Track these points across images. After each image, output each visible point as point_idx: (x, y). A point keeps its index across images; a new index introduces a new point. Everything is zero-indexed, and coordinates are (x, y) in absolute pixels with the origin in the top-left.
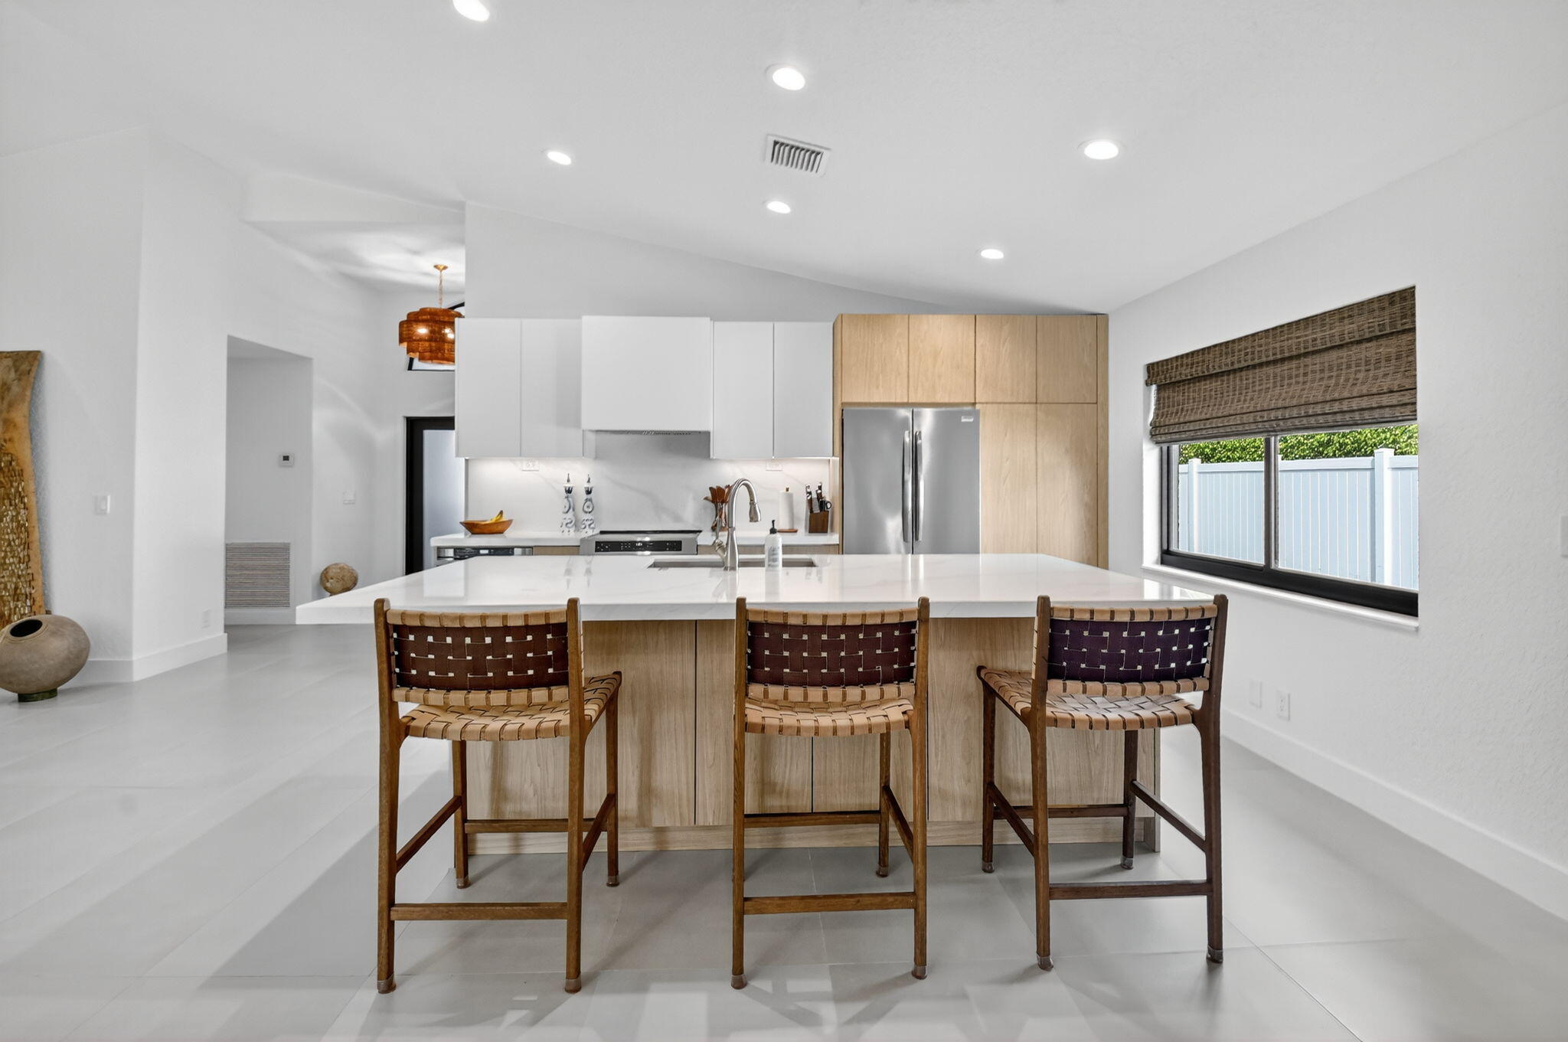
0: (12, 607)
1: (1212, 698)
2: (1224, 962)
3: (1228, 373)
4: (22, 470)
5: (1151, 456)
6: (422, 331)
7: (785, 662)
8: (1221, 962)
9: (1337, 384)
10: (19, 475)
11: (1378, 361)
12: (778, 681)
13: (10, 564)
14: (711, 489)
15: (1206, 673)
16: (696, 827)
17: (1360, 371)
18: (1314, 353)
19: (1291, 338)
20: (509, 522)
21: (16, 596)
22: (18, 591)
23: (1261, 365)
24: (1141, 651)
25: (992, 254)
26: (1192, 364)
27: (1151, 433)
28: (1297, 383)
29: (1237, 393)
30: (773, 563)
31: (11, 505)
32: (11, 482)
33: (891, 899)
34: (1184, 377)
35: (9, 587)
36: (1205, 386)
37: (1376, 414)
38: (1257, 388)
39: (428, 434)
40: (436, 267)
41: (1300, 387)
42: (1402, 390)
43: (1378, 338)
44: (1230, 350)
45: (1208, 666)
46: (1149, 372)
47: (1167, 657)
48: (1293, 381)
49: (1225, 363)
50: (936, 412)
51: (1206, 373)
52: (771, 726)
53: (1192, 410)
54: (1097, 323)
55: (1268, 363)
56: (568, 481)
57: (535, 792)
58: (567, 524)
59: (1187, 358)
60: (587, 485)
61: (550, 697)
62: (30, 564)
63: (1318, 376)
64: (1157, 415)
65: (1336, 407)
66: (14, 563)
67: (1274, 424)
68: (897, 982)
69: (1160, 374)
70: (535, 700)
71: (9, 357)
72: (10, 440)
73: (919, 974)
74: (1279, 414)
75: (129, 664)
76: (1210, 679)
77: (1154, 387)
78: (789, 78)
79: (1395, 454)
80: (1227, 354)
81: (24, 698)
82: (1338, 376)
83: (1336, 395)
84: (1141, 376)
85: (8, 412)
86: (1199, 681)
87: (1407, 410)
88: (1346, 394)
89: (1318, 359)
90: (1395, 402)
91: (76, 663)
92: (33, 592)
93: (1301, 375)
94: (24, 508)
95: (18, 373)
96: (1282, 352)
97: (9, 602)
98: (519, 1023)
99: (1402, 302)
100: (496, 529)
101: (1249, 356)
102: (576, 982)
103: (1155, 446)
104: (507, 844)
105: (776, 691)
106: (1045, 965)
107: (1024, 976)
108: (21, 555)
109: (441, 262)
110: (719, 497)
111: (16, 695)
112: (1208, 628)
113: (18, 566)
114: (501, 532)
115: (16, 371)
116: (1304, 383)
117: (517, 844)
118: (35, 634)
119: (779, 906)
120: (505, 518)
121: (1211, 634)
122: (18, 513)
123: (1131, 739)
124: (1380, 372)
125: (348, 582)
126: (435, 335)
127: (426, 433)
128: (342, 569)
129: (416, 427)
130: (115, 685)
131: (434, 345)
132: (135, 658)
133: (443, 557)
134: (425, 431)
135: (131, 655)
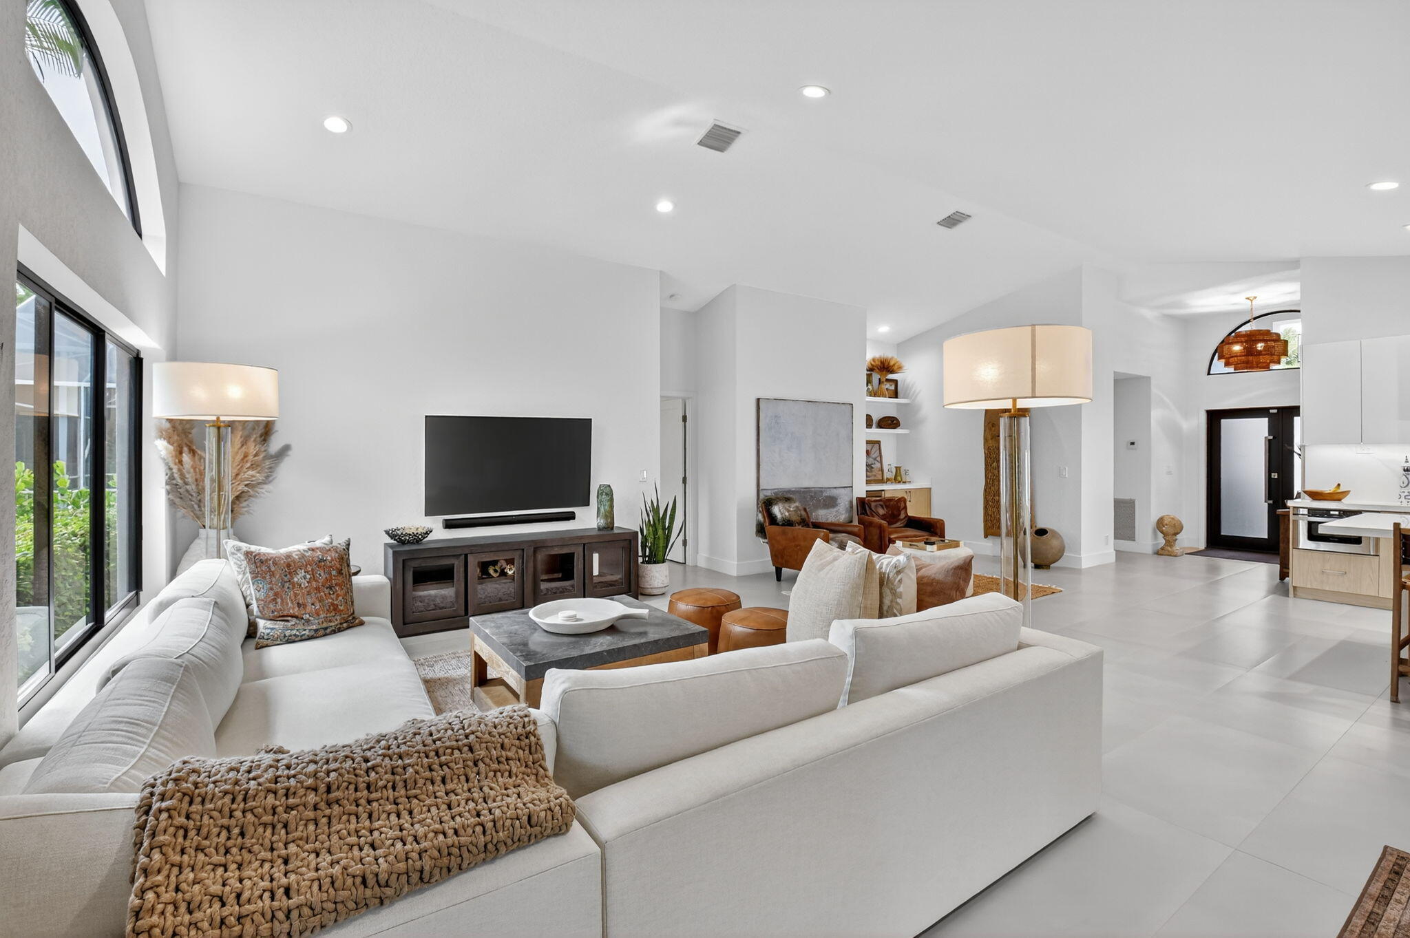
6: (1237, 348)
20: (1346, 493)
39: (1225, 423)
40: (1248, 299)
56: (1407, 462)
58: (1405, 496)
75: (1080, 560)
81: (1038, 567)
100: (1337, 497)
109: (1252, 295)
114: (1340, 500)
118: (1046, 536)
120: (1342, 489)
125: (1177, 529)
126: (1250, 351)
127: (1223, 422)
128: (1173, 519)
129: (1215, 418)
130: (1075, 569)
131: (1251, 358)
132: (1082, 556)
133: (1298, 514)
134: (1222, 420)
135: (1080, 554)
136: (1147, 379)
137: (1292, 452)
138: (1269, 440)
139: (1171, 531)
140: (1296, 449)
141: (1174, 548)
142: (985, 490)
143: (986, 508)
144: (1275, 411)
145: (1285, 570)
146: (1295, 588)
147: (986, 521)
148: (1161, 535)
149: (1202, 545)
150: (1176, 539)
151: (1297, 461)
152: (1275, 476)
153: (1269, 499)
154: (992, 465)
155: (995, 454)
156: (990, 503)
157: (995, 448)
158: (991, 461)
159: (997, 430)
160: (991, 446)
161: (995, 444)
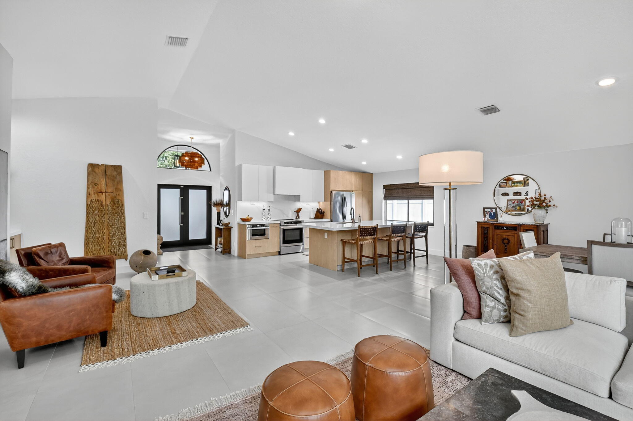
0: (118, 249)
1: (427, 234)
4: (123, 205)
5: (383, 202)
10: (121, 206)
13: (117, 235)
14: (297, 209)
21: (119, 245)
26: (394, 186)
27: (383, 197)
31: (118, 216)
32: (118, 208)
34: (392, 188)
35: (117, 243)
36: (396, 191)
40: (190, 138)
44: (402, 185)
46: (384, 186)
53: (393, 195)
54: (371, 174)
60: (269, 208)
62: (125, 235)
64: (385, 194)
67: (410, 197)
69: (386, 187)
71: (112, 167)
84: (382, 187)
85: (116, 186)
90: (431, 196)
92: (126, 244)
94: (123, 217)
108: (122, 232)
110: (299, 211)
113: (120, 236)
115: (116, 172)
122: (121, 219)
126: (191, 160)
127: (161, 190)
131: (191, 164)
133: (249, 227)
144: (183, 187)
146: (248, 255)
152: (183, 213)
154: (93, 212)
155: (96, 204)
156: (91, 240)
157: (96, 200)
158: (93, 210)
159: (100, 188)
160: (94, 199)
161: (97, 198)
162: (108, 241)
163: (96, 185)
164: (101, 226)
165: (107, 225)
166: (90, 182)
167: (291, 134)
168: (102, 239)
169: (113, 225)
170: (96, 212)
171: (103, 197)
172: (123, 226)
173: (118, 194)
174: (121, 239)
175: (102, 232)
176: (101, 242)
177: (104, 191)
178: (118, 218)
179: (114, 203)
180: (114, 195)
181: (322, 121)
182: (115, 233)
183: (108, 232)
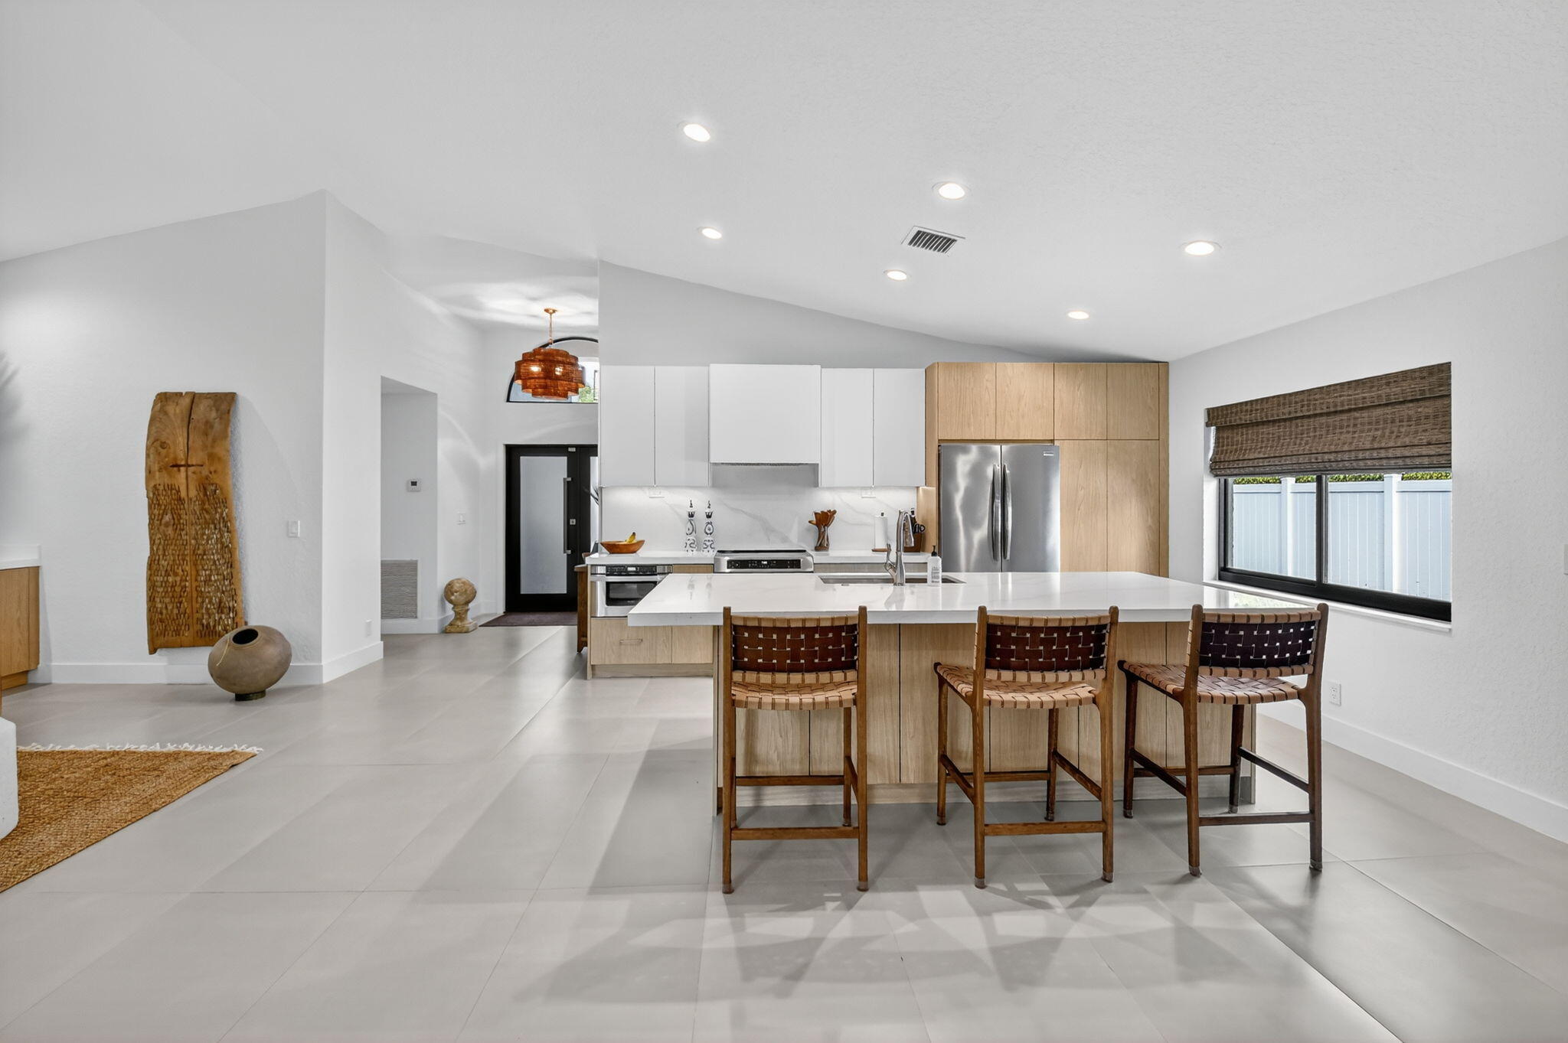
0: (217, 618)
1: (1315, 679)
2: (1323, 870)
3: (1285, 420)
4: (225, 499)
5: (1211, 488)
6: (535, 369)
7: (1011, 653)
8: (1321, 871)
9: (1383, 436)
10: (223, 502)
11: (1419, 419)
12: (1007, 667)
13: (215, 581)
14: (816, 514)
15: (1311, 661)
16: (900, 785)
17: (1403, 426)
18: (1362, 409)
19: (1343, 396)
20: (641, 543)
21: (220, 608)
22: (222, 604)
23: (1315, 415)
24: (1266, 645)
25: (1079, 315)
26: (1251, 411)
27: (1211, 467)
28: (1348, 432)
29: (1293, 436)
30: (935, 580)
31: (215, 528)
32: (216, 509)
33: (1088, 825)
34: (1243, 422)
35: (214, 601)
36: (1264, 429)
37: (1418, 461)
38: (1312, 434)
39: (524, 460)
40: (547, 311)
41: (1350, 436)
42: (1438, 444)
43: (1417, 400)
44: (1287, 401)
45: (1312, 656)
46: (1209, 415)
47: (1284, 649)
48: (1344, 430)
49: (1285, 412)
50: (1011, 447)
51: (1265, 419)
52: (995, 701)
53: (1250, 450)
54: (1160, 369)
55: (1321, 415)
56: (691, 507)
57: (778, 756)
58: (689, 545)
59: (1246, 405)
60: (708, 510)
61: (817, 680)
62: (233, 581)
63: (1366, 427)
64: (1216, 453)
65: (1383, 454)
66: (218, 580)
67: (1327, 465)
68: (1092, 885)
69: (1218, 417)
70: (807, 681)
71: (210, 398)
72: (215, 472)
73: (1107, 879)
74: (1332, 457)
75: (319, 669)
76: (1314, 665)
77: (1213, 428)
78: (952, 191)
79: (1402, 479)
80: (1284, 404)
81: (241, 697)
82: (1384, 429)
83: (1383, 445)
84: (1202, 419)
85: (212, 447)
86: (1306, 666)
87: (1443, 460)
88: (1391, 444)
89: (1365, 414)
90: (1433, 453)
91: (282, 666)
92: (235, 605)
93: (1352, 425)
94: (228, 532)
95: (219, 412)
96: (1336, 406)
97: (214, 614)
98: (836, 909)
99: (1442, 372)
100: (632, 549)
101: (1305, 408)
102: (864, 885)
103: (1214, 479)
104: (750, 799)
105: (1007, 675)
106: (1195, 872)
107: (1183, 880)
108: (225, 574)
109: (551, 306)
110: (824, 519)
111: (233, 695)
112: (1313, 628)
113: (222, 582)
114: (635, 552)
115: (217, 410)
116: (1355, 432)
117: (758, 797)
118: (255, 641)
119: (1010, 830)
120: (638, 538)
121: (1315, 632)
122: (222, 537)
123: (1238, 711)
124: (1420, 428)
125: (470, 595)
126: (548, 374)
127: (523, 459)
128: (464, 583)
129: (514, 454)
130: (309, 686)
131: (549, 382)
132: (323, 663)
133: (596, 574)
134: (521, 458)
135: (320, 660)
136: (431, 397)
137: (589, 494)
138: (568, 482)
139: (462, 599)
140: (592, 491)
141: (466, 622)
142: (150, 566)
143: (151, 599)
144: (574, 450)
145: (583, 639)
146: (593, 666)
147: (151, 622)
148: (450, 606)
149: (501, 609)
150: (468, 610)
151: (594, 507)
152: (573, 522)
153: (568, 549)
154: (162, 519)
155: (166, 498)
156: (159, 590)
157: (166, 488)
158: (161, 512)
159: (172, 456)
160: (159, 485)
161: (167, 480)
162: (195, 595)
163: (164, 448)
164: (178, 556)
165: (192, 552)
166: (152, 440)
167: (712, 234)
168: (182, 588)
169: (205, 554)
170: (167, 518)
171: (181, 477)
172: (227, 556)
173: (212, 469)
174: (223, 592)
175: (183, 571)
176: (181, 596)
177: (183, 463)
178: (215, 536)
179: (205, 494)
180: (205, 472)
181: (697, 132)
182: (210, 576)
183: (194, 573)
